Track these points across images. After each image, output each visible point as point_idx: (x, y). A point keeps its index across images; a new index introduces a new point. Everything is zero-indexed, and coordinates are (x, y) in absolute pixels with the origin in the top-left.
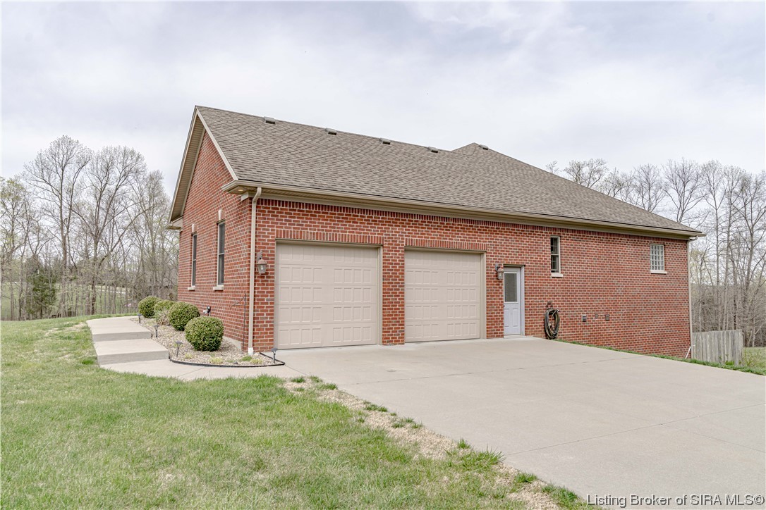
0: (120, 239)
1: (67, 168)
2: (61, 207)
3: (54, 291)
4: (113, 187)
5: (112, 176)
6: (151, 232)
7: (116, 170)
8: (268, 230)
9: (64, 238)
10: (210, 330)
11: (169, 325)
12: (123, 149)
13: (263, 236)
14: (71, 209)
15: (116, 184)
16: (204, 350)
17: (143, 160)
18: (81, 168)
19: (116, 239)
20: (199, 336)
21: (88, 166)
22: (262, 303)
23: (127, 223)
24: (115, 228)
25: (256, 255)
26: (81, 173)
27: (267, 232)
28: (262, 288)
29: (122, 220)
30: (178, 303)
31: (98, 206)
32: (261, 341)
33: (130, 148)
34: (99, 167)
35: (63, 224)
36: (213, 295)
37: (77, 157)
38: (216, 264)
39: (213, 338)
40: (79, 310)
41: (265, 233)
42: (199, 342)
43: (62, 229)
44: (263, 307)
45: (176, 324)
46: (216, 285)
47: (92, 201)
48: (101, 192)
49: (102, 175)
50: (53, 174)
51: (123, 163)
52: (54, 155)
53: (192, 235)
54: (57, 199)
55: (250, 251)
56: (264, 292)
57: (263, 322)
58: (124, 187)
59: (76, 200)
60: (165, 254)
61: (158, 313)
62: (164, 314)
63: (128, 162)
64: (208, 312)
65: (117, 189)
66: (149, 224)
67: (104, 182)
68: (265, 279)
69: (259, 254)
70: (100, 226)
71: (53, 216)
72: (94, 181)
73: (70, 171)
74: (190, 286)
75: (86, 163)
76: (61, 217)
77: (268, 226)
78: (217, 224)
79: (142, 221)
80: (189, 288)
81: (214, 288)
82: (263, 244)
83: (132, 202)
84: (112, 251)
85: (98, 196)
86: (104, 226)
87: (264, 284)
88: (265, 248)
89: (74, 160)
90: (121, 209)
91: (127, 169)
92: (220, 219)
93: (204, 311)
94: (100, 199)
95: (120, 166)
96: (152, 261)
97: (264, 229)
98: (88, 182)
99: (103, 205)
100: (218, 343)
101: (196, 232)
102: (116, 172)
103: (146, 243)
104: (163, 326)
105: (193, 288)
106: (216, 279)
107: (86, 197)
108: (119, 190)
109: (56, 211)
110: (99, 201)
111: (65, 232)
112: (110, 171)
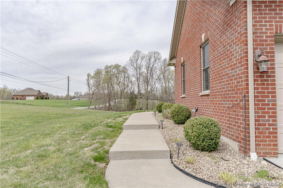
0: (155, 83)
1: (138, 61)
2: (137, 74)
3: (136, 101)
4: (151, 65)
5: (151, 62)
6: (165, 81)
7: (152, 59)
8: (265, 26)
9: (138, 84)
10: (209, 132)
11: (171, 119)
12: (154, 52)
13: (260, 33)
14: (140, 74)
15: (152, 64)
16: (203, 150)
17: (160, 54)
18: (142, 60)
19: (154, 83)
20: (198, 137)
21: (144, 59)
22: (262, 105)
23: (157, 77)
24: (153, 80)
25: (254, 53)
26: (142, 62)
27: (264, 28)
28: (262, 89)
29: (155, 77)
30: (176, 105)
31: (147, 72)
32: (264, 145)
33: (156, 51)
34: (147, 59)
35: (138, 79)
36: (200, 99)
37: (141, 56)
38: (201, 76)
39: (212, 139)
40: (143, 108)
41: (262, 29)
42: (199, 143)
43: (138, 81)
44: (265, 109)
45: (175, 119)
46: (201, 92)
47: (145, 71)
48: (148, 67)
49: (148, 61)
50: (134, 63)
51: (154, 57)
52: (134, 57)
53: (182, 65)
54: (136, 71)
55: (247, 49)
56: (264, 92)
57: (265, 125)
58: (155, 65)
59: (141, 71)
60: (170, 87)
61: (164, 111)
62: (167, 112)
63: (156, 56)
64: (196, 111)
65: (153, 66)
66: (164, 77)
67: (149, 64)
68: (265, 78)
69: (258, 52)
70: (149, 79)
71: (135, 77)
72: (146, 64)
73: (139, 62)
74: (182, 95)
75: (143, 58)
76: (137, 77)
77: (265, 22)
78: (201, 47)
79: (162, 77)
80: (181, 96)
81: (200, 94)
82: (260, 41)
83: (158, 70)
84: (152, 87)
85: (147, 69)
86: (150, 79)
87: (264, 84)
88: (263, 45)
89: (140, 58)
90: (155, 73)
91: (156, 58)
92: (203, 41)
93: (193, 110)
94: (148, 70)
95: (153, 58)
96: (166, 91)
97: (261, 25)
98: (144, 65)
99: (149, 72)
100: (216, 144)
101: (184, 62)
102: (152, 60)
103: (163, 84)
104: (167, 119)
105: (184, 96)
106: (201, 87)
107: (144, 70)
108: (154, 66)
109: (136, 75)
110: (148, 71)
111: (138, 82)
112: (151, 60)
